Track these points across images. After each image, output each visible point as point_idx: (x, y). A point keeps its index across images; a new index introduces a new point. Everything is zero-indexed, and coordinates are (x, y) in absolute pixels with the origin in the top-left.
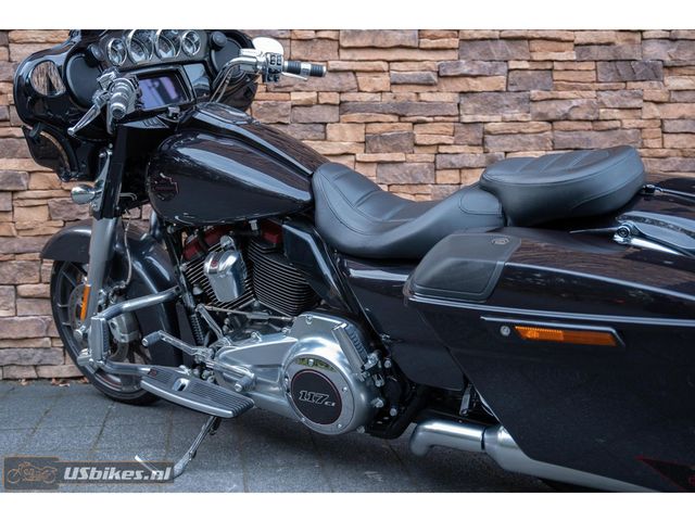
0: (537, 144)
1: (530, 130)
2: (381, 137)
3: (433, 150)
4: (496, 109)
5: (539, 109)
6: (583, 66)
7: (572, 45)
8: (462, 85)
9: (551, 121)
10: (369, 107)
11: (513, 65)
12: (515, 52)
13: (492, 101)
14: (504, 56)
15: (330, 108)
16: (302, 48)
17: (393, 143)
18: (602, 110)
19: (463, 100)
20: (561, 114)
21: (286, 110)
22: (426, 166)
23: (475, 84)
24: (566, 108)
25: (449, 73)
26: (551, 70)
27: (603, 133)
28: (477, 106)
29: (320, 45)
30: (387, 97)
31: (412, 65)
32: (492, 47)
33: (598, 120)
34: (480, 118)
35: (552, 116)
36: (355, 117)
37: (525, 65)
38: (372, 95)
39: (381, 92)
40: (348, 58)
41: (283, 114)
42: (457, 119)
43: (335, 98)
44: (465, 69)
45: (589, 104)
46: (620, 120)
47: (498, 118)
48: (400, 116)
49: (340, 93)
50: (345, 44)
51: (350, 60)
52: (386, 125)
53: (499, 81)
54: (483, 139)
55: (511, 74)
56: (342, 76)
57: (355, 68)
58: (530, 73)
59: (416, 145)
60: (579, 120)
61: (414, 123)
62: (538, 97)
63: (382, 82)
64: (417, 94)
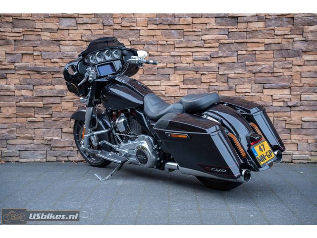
0: (248, 81)
1: (245, 77)
2: (189, 79)
3: (208, 84)
4: (232, 69)
5: (249, 69)
6: (268, 52)
7: (264, 44)
8: (219, 60)
9: (255, 73)
10: (185, 69)
11: (239, 53)
12: (241, 47)
13: (231, 66)
14: (236, 49)
15: (171, 69)
16: (161, 48)
17: (193, 81)
18: (275, 69)
19: (220, 66)
20: (258, 71)
21: (155, 69)
22: (205, 90)
23: (224, 60)
24: (260, 68)
25: (215, 56)
26: (255, 54)
27: (276, 78)
28: (225, 68)
29: (168, 46)
30: (192, 65)
31: (201, 53)
32: (232, 46)
33: (273, 73)
34: (226, 72)
35: (254, 71)
36: (180, 72)
37: (244, 52)
38: (186, 64)
39: (190, 63)
40: (178, 51)
41: (154, 71)
42: (218, 73)
43: (173, 65)
44: (221, 55)
45: (270, 67)
46: (283, 73)
47: (233, 72)
48: (197, 72)
49: (175, 63)
50: (176, 46)
52: (191, 75)
53: (234, 59)
54: (228, 80)
55: (239, 56)
56: (176, 58)
57: (180, 55)
58: (246, 55)
59: (202, 82)
60: (265, 73)
61: (201, 74)
62: (249, 64)
63: (189, 60)
64: (203, 64)
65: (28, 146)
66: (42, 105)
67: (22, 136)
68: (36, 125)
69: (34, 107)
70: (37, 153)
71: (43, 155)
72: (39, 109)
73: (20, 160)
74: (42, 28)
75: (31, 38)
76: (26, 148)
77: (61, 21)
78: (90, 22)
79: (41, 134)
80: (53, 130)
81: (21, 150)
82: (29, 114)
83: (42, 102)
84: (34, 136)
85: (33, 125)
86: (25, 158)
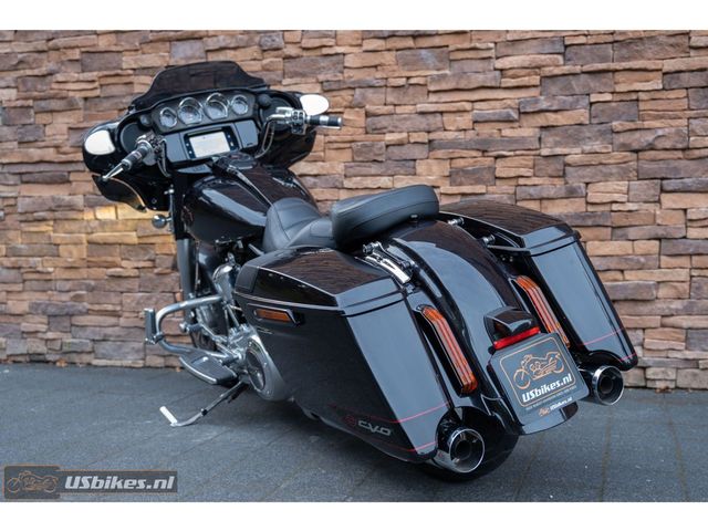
0: (619, 173)
1: (612, 161)
2: (463, 171)
3: (513, 182)
4: (577, 141)
5: (622, 140)
6: (671, 95)
7: (660, 73)
8: (541, 120)
9: (637, 151)
10: (453, 144)
11: (594, 98)
12: (598, 84)
13: (574, 134)
14: (586, 90)
15: (420, 147)
16: (395, 94)
17: (474, 176)
18: (692, 139)
19: (544, 133)
20: (645, 144)
21: (381, 148)
22: (505, 197)
23: (552, 119)
24: (650, 137)
25: (528, 110)
26: (637, 100)
27: (695, 162)
28: (558, 139)
29: (411, 90)
30: (471, 134)
31: (493, 103)
32: (574, 82)
33: (688, 148)
34: (558, 151)
35: (635, 146)
36: (440, 153)
37: (608, 97)
38: (456, 134)
39: (465, 130)
40: (434, 100)
41: (377, 152)
42: (537, 152)
43: (424, 137)
44: (544, 105)
45: (678, 132)
47: (578, 150)
48: (484, 151)
49: (429, 132)
50: (432, 88)
51: (436, 103)
52: (469, 160)
53: (581, 114)
54: (564, 170)
55: (593, 107)
56: (430, 117)
57: (440, 110)
58: (614, 104)
59: (496, 178)
60: (666, 149)
61: (496, 158)
62: (620, 128)
63: (464, 121)
64: (500, 130)
65: (109, 331)
66: (136, 240)
67: (97, 307)
68: (126, 284)
69: (120, 244)
70: (127, 348)
71: (138, 351)
72: (130, 248)
73: (95, 362)
74: (134, 66)
75: (115, 90)
76: (105, 335)
77: (174, 49)
78: (232, 45)
79: (133, 304)
80: (157, 295)
81: (97, 338)
82: (110, 259)
83: (134, 234)
84: (118, 308)
85: (119, 285)
86: (104, 357)
